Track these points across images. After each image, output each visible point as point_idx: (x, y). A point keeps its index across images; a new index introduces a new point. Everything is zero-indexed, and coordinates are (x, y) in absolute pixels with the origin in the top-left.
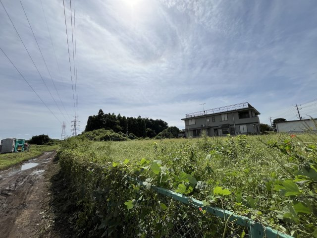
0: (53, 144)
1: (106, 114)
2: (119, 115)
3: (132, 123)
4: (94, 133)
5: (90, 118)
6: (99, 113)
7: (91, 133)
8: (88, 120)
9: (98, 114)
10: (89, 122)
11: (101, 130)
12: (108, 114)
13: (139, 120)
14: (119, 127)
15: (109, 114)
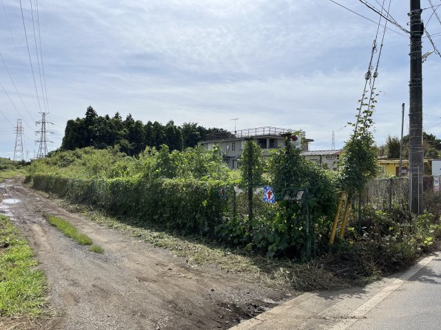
0: (6, 168)
1: (101, 117)
2: (129, 118)
3: (154, 135)
4: (74, 154)
5: (70, 123)
6: (87, 114)
7: (68, 154)
8: (67, 128)
9: (85, 117)
10: (67, 130)
11: (87, 149)
12: (103, 116)
13: (171, 129)
14: (125, 142)
15: (107, 117)
